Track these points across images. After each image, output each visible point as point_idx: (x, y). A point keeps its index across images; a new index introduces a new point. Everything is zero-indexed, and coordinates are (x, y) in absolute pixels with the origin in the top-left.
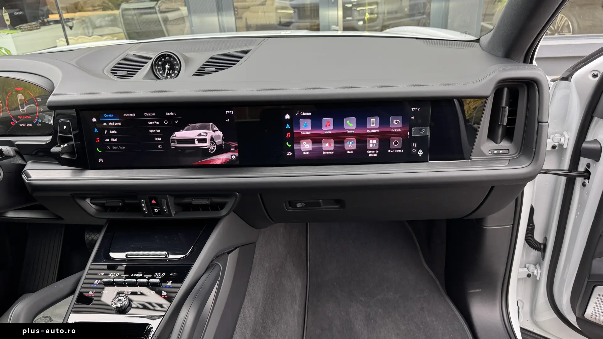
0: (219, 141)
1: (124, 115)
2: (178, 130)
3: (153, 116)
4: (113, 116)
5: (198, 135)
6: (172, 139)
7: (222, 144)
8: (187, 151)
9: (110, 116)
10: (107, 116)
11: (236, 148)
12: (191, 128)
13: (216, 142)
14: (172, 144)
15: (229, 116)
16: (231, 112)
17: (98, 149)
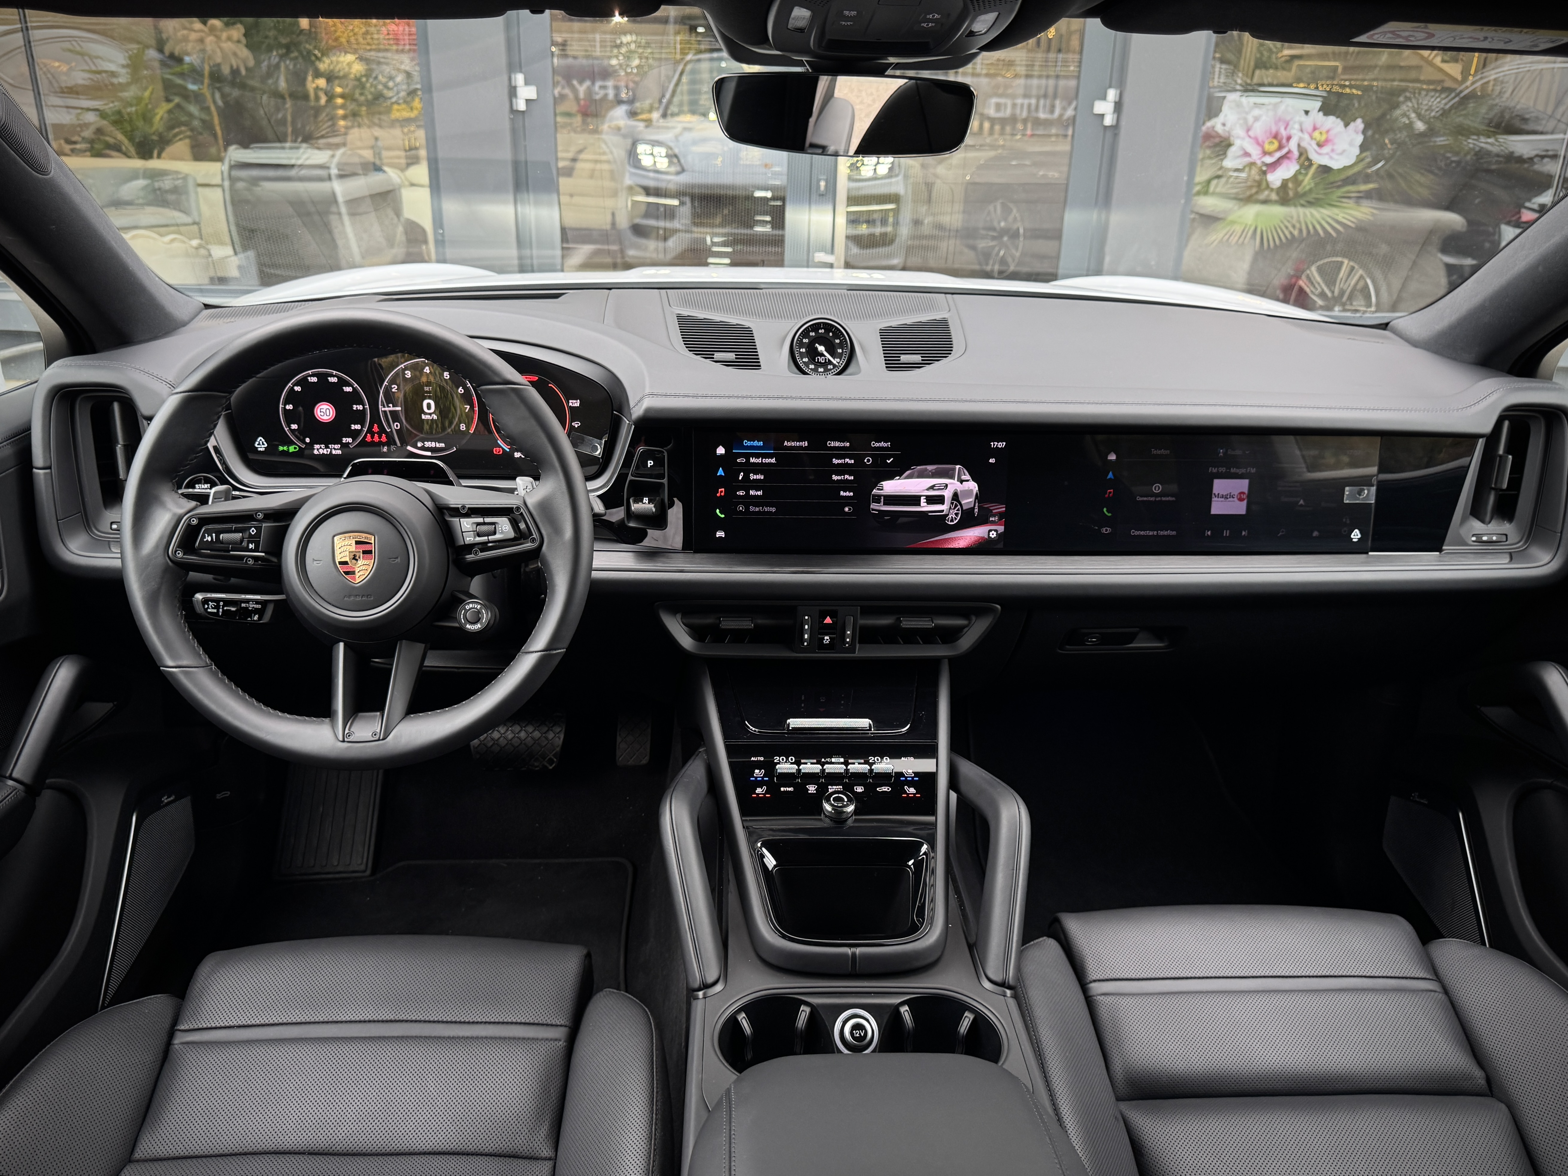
0: (968, 502)
1: (786, 443)
2: (891, 478)
3: (844, 448)
4: (761, 443)
5: (928, 489)
6: (874, 496)
7: (973, 508)
8: (902, 520)
9: (756, 443)
10: (749, 443)
11: (1001, 515)
12: (916, 474)
13: (963, 502)
14: (874, 506)
15: (996, 452)
16: (1001, 445)
17: (718, 511)
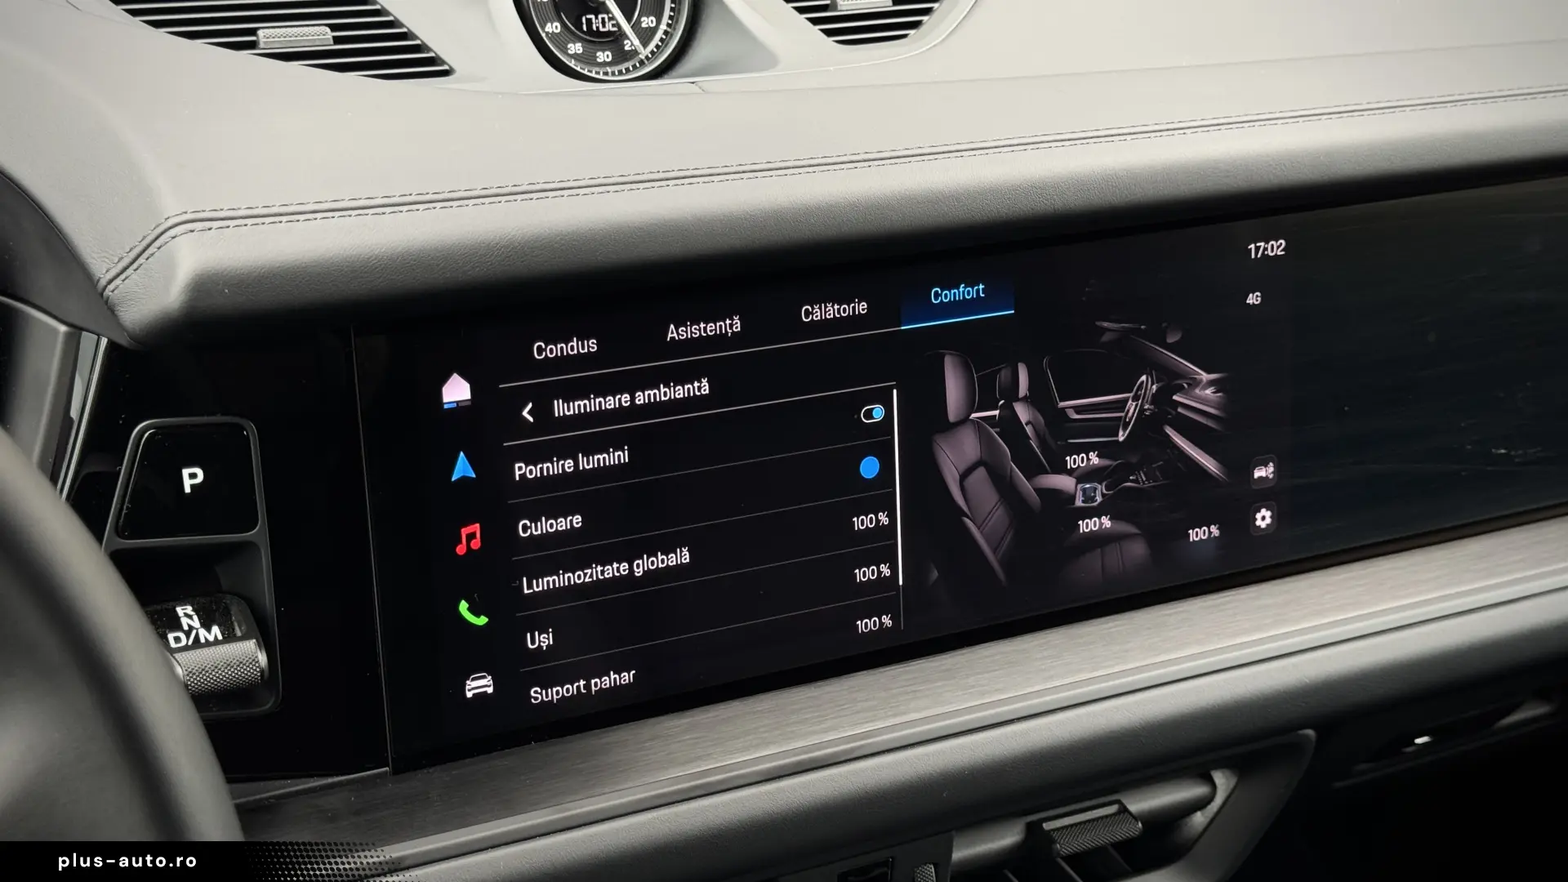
1: (672, 333)
3: (854, 322)
4: (591, 345)
9: (574, 347)
10: (554, 351)
15: (1266, 272)
16: (1276, 248)
17: (463, 607)
